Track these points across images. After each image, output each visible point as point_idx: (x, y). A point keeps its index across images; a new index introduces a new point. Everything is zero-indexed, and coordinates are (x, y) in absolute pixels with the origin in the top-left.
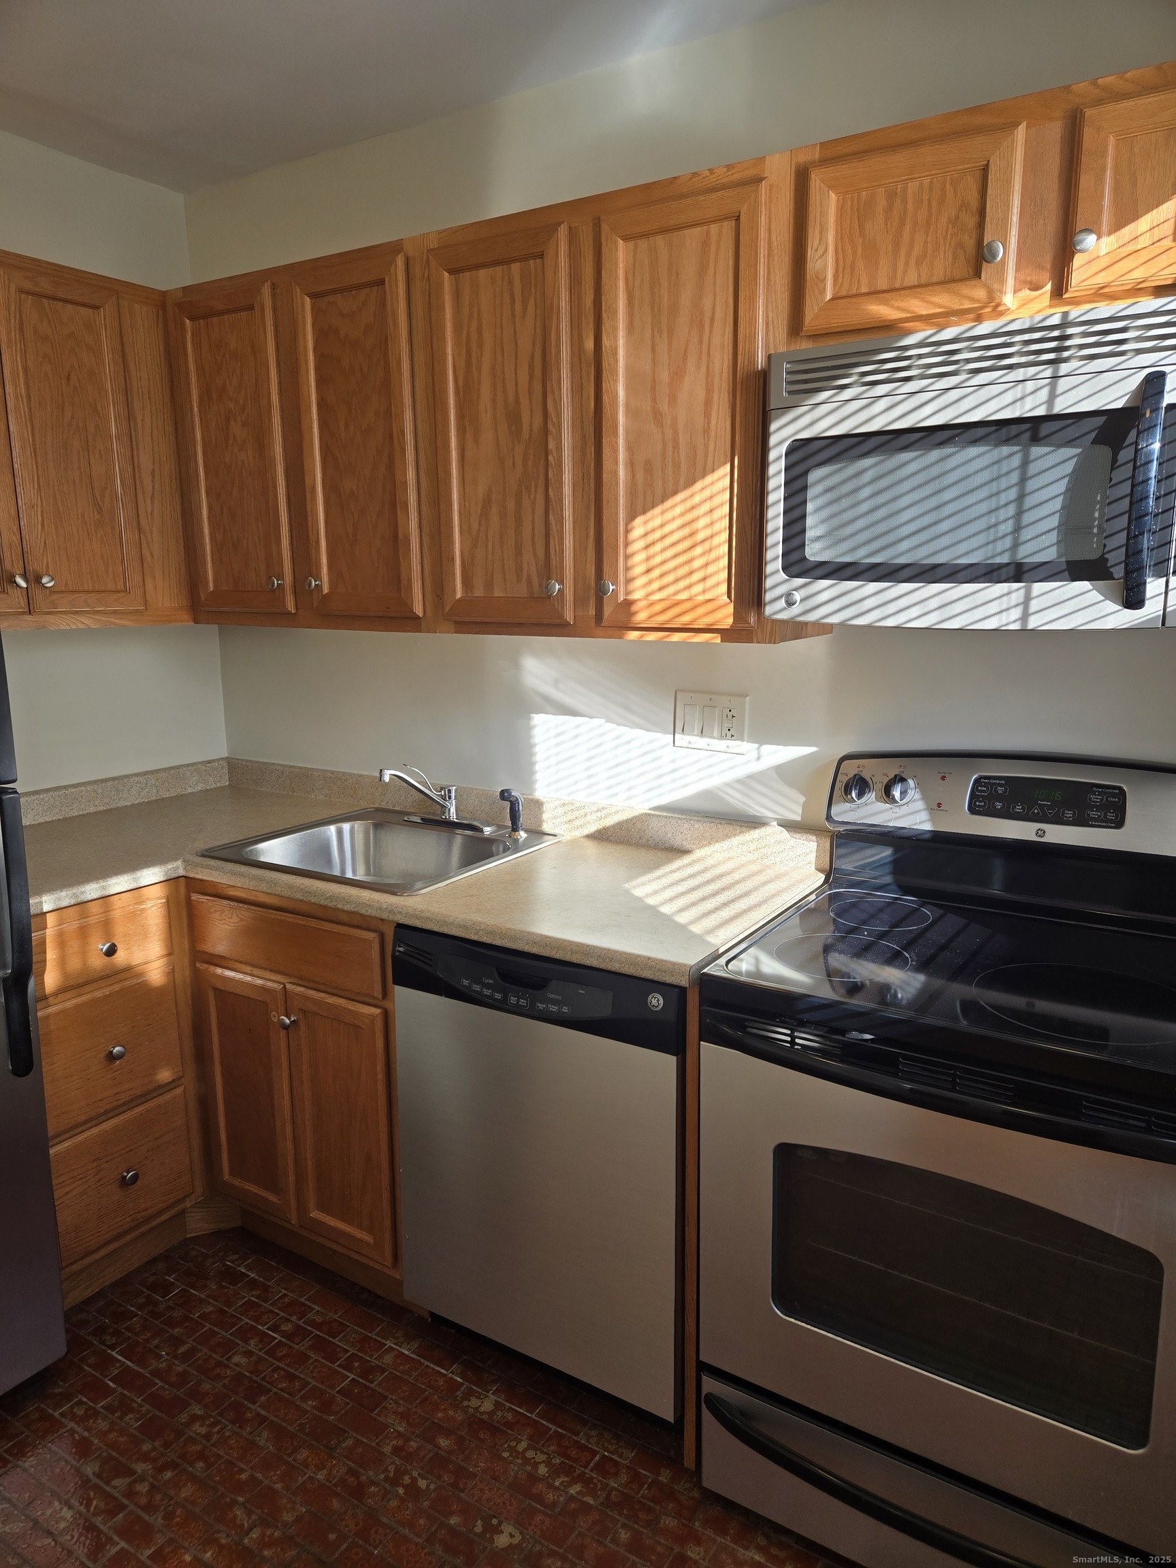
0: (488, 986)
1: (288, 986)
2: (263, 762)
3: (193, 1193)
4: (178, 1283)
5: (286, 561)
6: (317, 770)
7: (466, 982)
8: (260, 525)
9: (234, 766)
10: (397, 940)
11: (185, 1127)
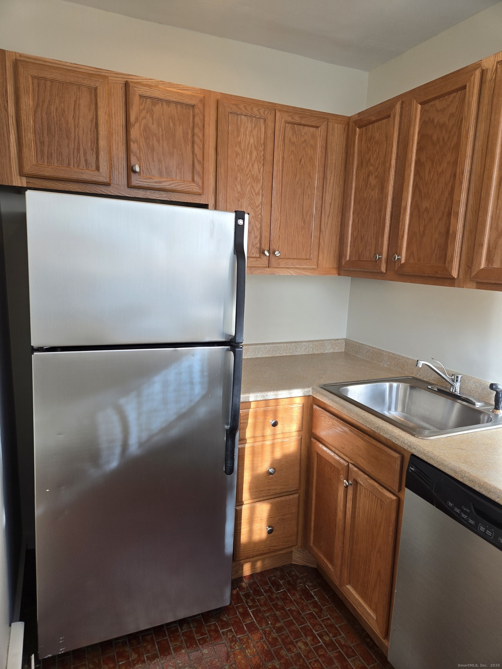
0: (465, 513)
1: (350, 465)
2: (361, 344)
3: (296, 545)
4: (283, 586)
5: (385, 246)
6: (386, 352)
7: (451, 504)
8: (375, 228)
9: (348, 343)
10: (411, 463)
11: (297, 514)
